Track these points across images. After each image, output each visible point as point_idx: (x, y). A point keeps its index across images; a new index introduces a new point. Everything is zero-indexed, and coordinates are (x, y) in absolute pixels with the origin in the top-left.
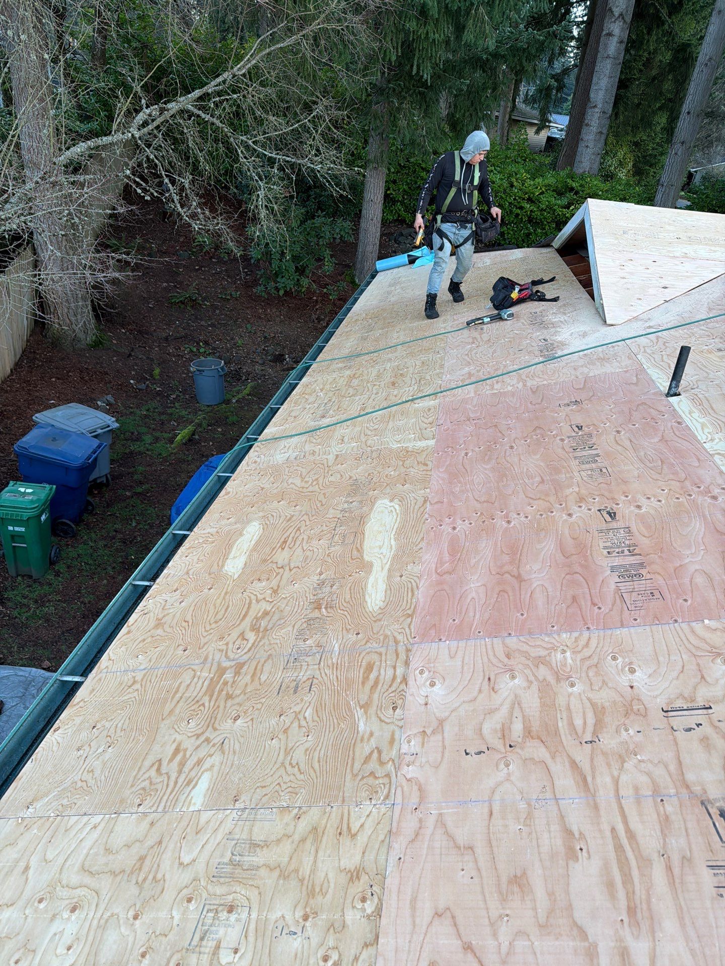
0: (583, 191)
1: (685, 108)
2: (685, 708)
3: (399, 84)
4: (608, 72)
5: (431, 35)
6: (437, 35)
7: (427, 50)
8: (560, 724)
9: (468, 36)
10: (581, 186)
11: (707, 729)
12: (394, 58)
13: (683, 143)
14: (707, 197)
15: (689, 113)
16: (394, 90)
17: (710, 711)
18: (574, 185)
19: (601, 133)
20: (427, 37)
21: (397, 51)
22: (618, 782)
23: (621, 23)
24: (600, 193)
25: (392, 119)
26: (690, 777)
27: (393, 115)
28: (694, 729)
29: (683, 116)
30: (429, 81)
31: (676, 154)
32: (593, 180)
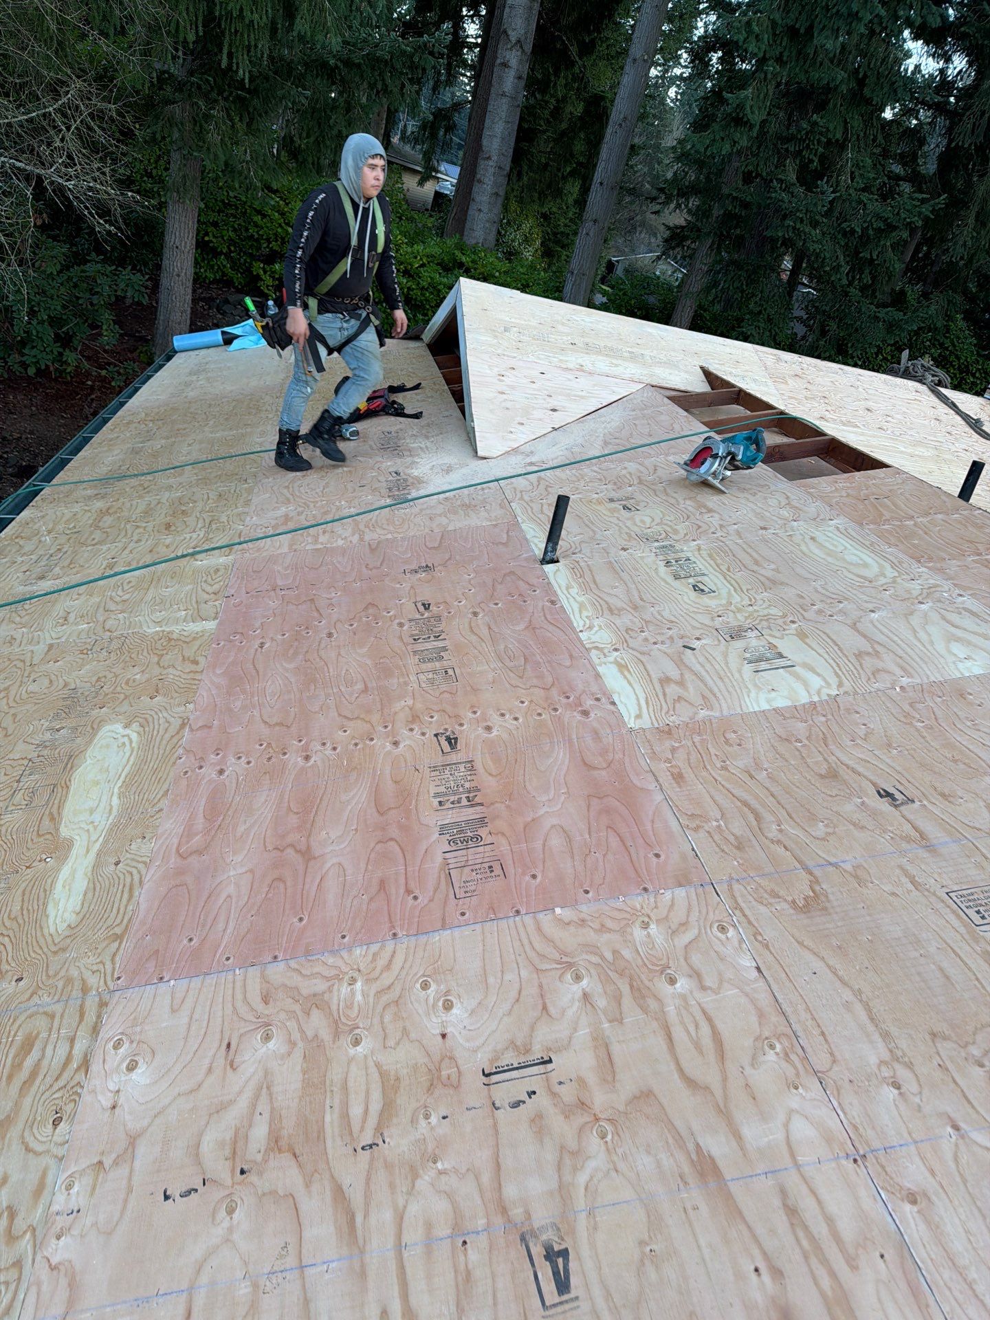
0: (475, 269)
1: (597, 177)
2: (516, 1065)
3: (207, 80)
4: (503, 115)
5: (247, 13)
6: (256, 16)
7: (242, 35)
8: (328, 1118)
9: (302, 25)
10: (473, 262)
11: (542, 1100)
12: (191, 37)
13: (595, 221)
14: (625, 294)
15: (601, 184)
16: (199, 87)
17: (549, 1066)
18: (464, 259)
19: (497, 194)
20: (241, 16)
21: (197, 27)
22: (402, 1218)
23: (519, 53)
24: (497, 274)
25: (197, 129)
26: (510, 1191)
27: (200, 122)
28: (524, 1102)
29: (595, 187)
30: (247, 81)
31: (587, 234)
32: (488, 255)
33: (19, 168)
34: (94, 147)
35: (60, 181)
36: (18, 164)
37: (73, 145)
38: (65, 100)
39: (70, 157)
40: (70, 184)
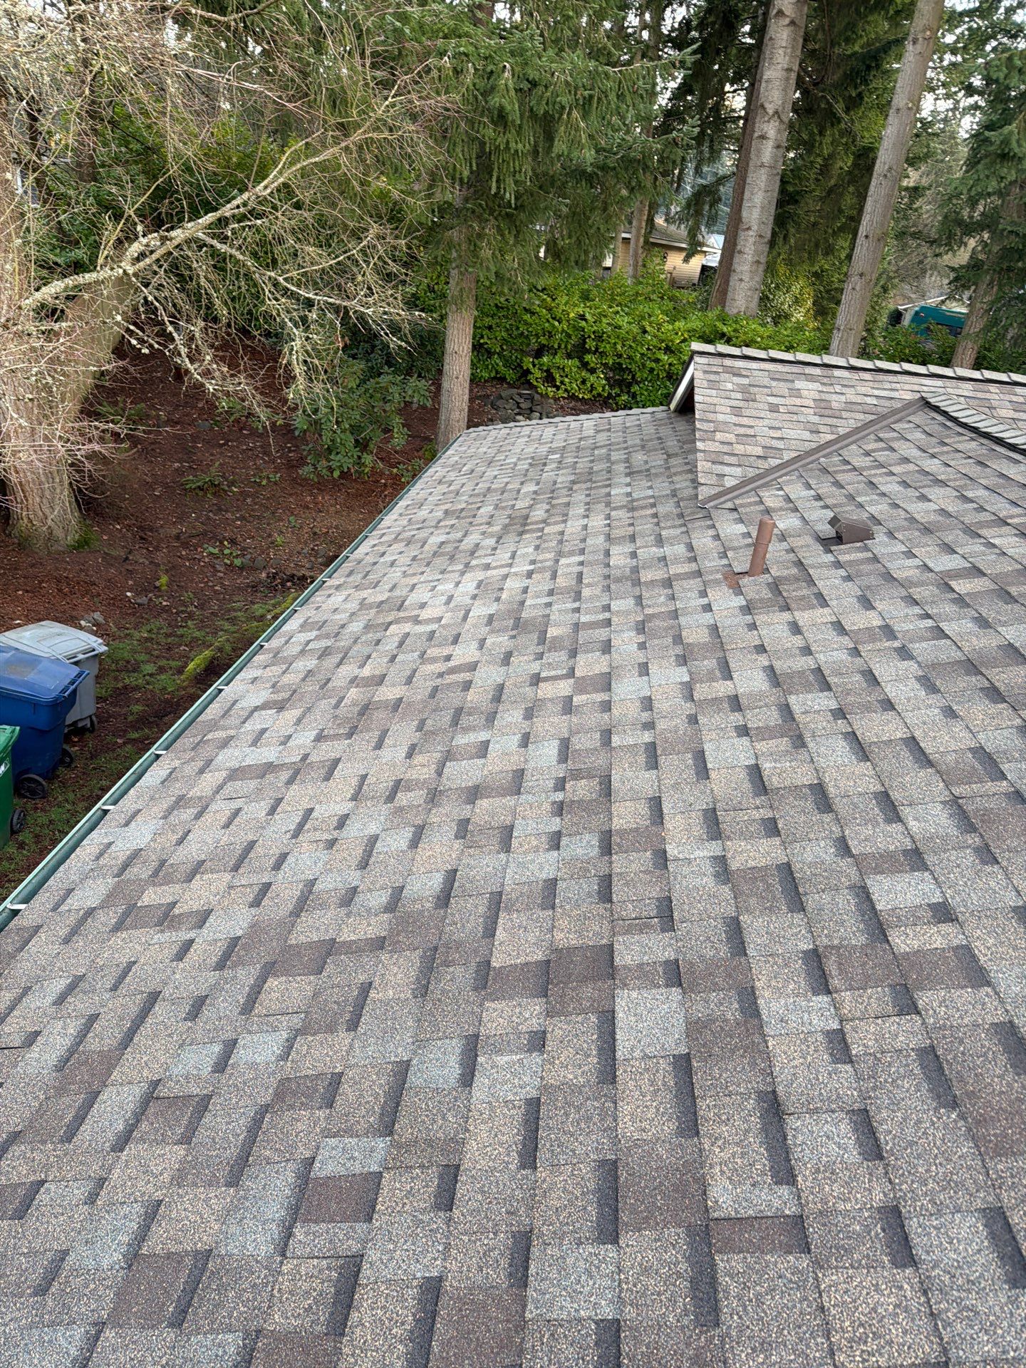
0: (737, 338)
1: (862, 231)
3: (480, 205)
4: (763, 185)
5: (512, 145)
6: (520, 146)
7: (508, 163)
9: (560, 146)
10: (735, 330)
12: (466, 173)
13: (861, 275)
15: (867, 237)
16: (473, 212)
18: (725, 329)
19: (758, 262)
20: (507, 148)
21: (471, 164)
23: (777, 124)
24: (759, 339)
25: (472, 248)
27: (473, 242)
29: (860, 240)
30: (513, 202)
31: (854, 289)
32: (750, 323)
33: (330, 304)
34: (389, 277)
35: (362, 309)
36: (330, 300)
37: (371, 278)
38: (365, 243)
39: (369, 288)
40: (370, 311)
